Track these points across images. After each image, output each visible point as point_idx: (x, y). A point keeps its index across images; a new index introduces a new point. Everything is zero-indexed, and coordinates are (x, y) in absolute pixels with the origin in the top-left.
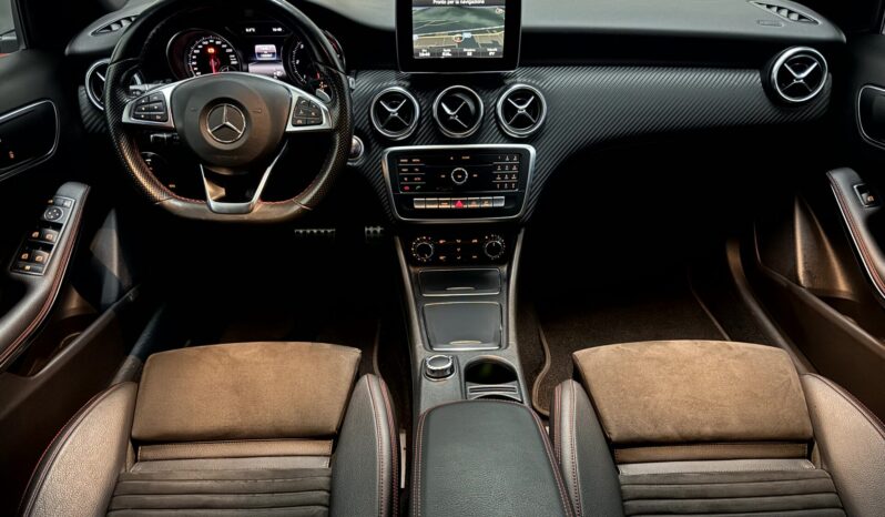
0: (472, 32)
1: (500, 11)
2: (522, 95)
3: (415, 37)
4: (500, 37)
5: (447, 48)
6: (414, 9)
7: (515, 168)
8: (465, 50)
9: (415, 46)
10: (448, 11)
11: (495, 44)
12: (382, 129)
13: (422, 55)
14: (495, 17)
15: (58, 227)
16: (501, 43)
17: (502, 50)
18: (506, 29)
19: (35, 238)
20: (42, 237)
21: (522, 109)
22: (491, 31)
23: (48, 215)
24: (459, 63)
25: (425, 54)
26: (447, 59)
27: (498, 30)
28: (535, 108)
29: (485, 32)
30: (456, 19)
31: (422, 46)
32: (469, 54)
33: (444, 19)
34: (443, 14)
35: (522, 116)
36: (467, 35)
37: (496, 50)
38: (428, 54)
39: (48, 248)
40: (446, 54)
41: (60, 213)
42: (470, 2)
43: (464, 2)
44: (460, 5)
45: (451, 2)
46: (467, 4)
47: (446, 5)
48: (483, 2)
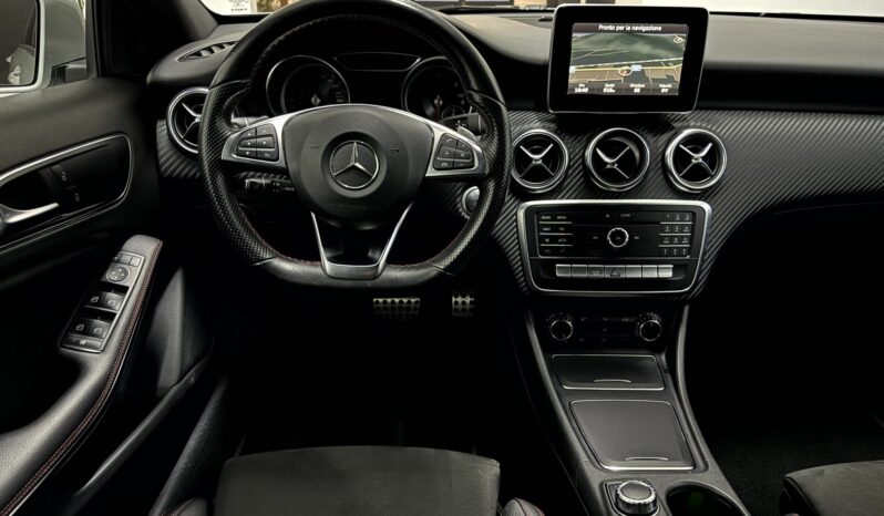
0: (643, 65)
1: (681, 40)
2: (696, 142)
3: (572, 69)
4: (676, 70)
5: (610, 82)
6: (574, 35)
7: (686, 229)
8: (632, 85)
9: (571, 80)
10: (616, 38)
11: (670, 79)
12: (521, 179)
13: (578, 90)
14: (673, 48)
15: (122, 290)
16: (678, 78)
17: (677, 87)
18: (684, 62)
19: (94, 304)
20: (102, 303)
21: (698, 157)
22: (667, 64)
23: (112, 276)
24: (623, 100)
25: (582, 90)
26: (609, 97)
27: (675, 63)
28: (713, 158)
29: (659, 64)
30: (624, 49)
31: (580, 79)
32: (637, 91)
33: (611, 47)
34: (609, 42)
35: (698, 166)
36: (636, 68)
37: (670, 86)
38: (586, 90)
39: (109, 317)
40: (609, 89)
41: (126, 273)
42: (644, 28)
43: (636, 28)
44: (631, 33)
45: (621, 28)
46: (641, 31)
47: (614, 31)
48: (660, 28)
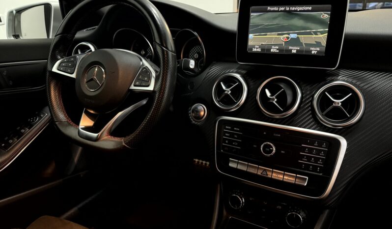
0: (298, 34)
1: (325, 16)
2: (339, 91)
3: (251, 36)
4: (322, 38)
5: (275, 45)
6: (252, 14)
7: (323, 153)
8: (290, 48)
9: (250, 43)
10: (279, 16)
11: (318, 44)
12: (218, 102)
13: (254, 50)
14: (321, 22)
16: (324, 43)
17: (324, 49)
18: (329, 32)
21: (338, 102)
22: (316, 33)
24: (284, 57)
25: (256, 50)
26: (274, 54)
27: (322, 33)
28: (352, 105)
29: (310, 33)
30: (285, 23)
31: (255, 42)
32: (294, 51)
33: (276, 22)
34: (275, 18)
35: (337, 108)
36: (293, 36)
37: (318, 49)
38: (259, 50)
40: (274, 50)
42: (299, 9)
43: (293, 9)
44: (290, 12)
45: (282, 9)
46: (296, 11)
47: (278, 11)
48: (310, 8)
